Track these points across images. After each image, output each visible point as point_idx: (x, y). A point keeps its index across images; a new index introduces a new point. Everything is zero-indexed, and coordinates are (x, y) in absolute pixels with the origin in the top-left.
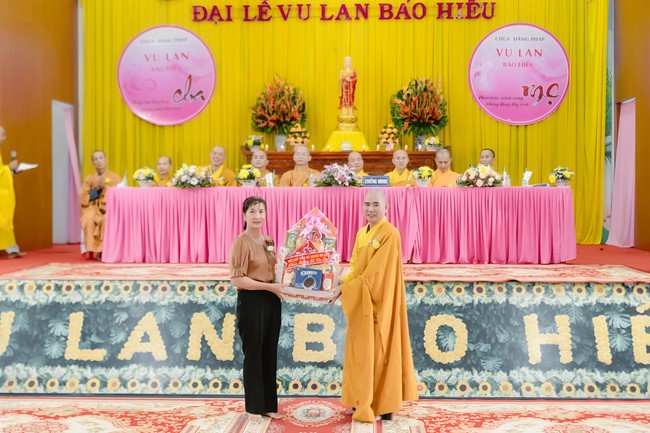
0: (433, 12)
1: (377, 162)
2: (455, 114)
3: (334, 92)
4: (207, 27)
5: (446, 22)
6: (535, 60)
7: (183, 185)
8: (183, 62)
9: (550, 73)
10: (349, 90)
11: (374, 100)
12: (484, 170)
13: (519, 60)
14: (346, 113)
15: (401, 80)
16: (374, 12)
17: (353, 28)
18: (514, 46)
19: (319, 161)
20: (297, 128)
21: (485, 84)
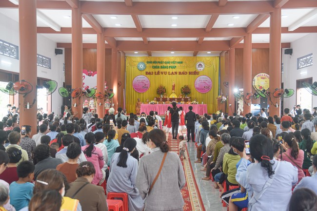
0: (188, 73)
1: (179, 100)
2: (192, 91)
3: (171, 88)
4: (148, 76)
5: (191, 75)
6: (206, 82)
7: (151, 104)
8: (144, 82)
9: (208, 84)
10: (174, 87)
11: (178, 89)
12: (195, 102)
13: (203, 81)
14: (173, 91)
15: (183, 85)
16: (178, 73)
17: (174, 76)
18: (202, 79)
19: (171, 100)
20: (165, 94)
21: (197, 86)
